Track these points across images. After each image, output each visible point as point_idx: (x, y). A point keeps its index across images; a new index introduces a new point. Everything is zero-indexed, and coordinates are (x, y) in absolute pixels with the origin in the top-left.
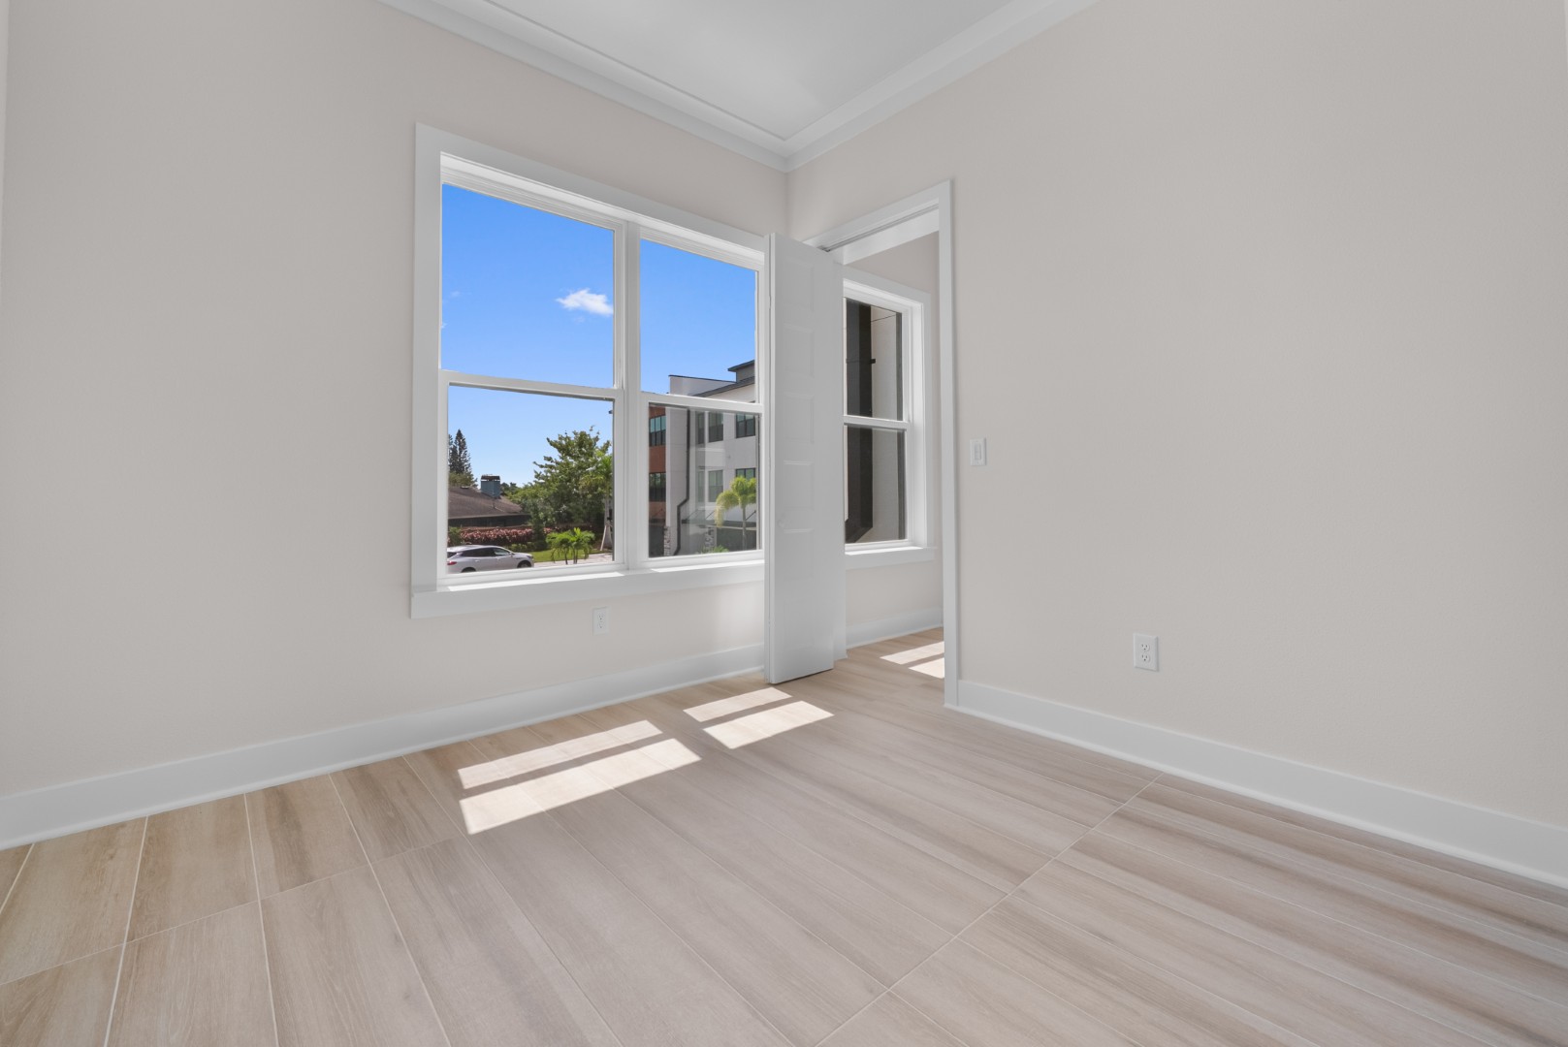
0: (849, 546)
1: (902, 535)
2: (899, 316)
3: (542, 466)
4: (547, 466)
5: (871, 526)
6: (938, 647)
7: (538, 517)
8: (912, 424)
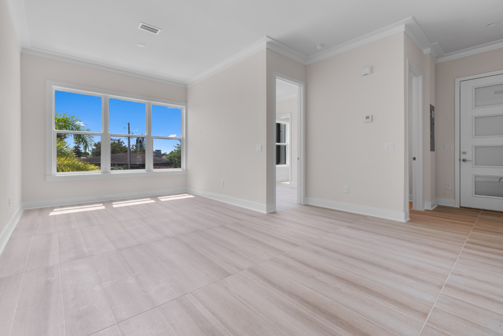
0: (276, 165)
1: (285, 163)
2: (285, 125)
3: (176, 147)
4: (178, 147)
5: (280, 162)
6: (289, 182)
7: (176, 163)
8: (287, 144)
